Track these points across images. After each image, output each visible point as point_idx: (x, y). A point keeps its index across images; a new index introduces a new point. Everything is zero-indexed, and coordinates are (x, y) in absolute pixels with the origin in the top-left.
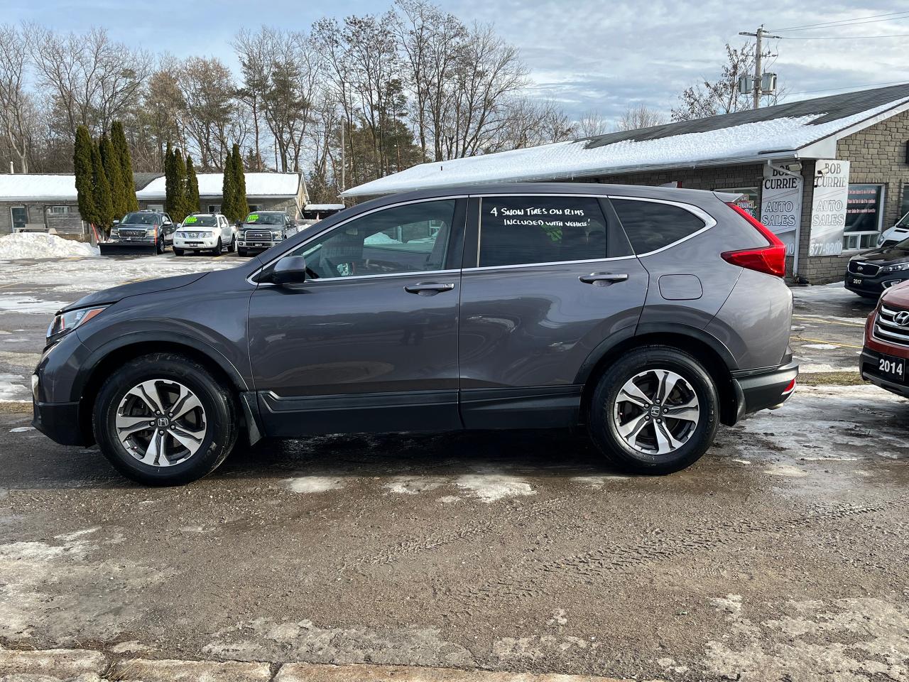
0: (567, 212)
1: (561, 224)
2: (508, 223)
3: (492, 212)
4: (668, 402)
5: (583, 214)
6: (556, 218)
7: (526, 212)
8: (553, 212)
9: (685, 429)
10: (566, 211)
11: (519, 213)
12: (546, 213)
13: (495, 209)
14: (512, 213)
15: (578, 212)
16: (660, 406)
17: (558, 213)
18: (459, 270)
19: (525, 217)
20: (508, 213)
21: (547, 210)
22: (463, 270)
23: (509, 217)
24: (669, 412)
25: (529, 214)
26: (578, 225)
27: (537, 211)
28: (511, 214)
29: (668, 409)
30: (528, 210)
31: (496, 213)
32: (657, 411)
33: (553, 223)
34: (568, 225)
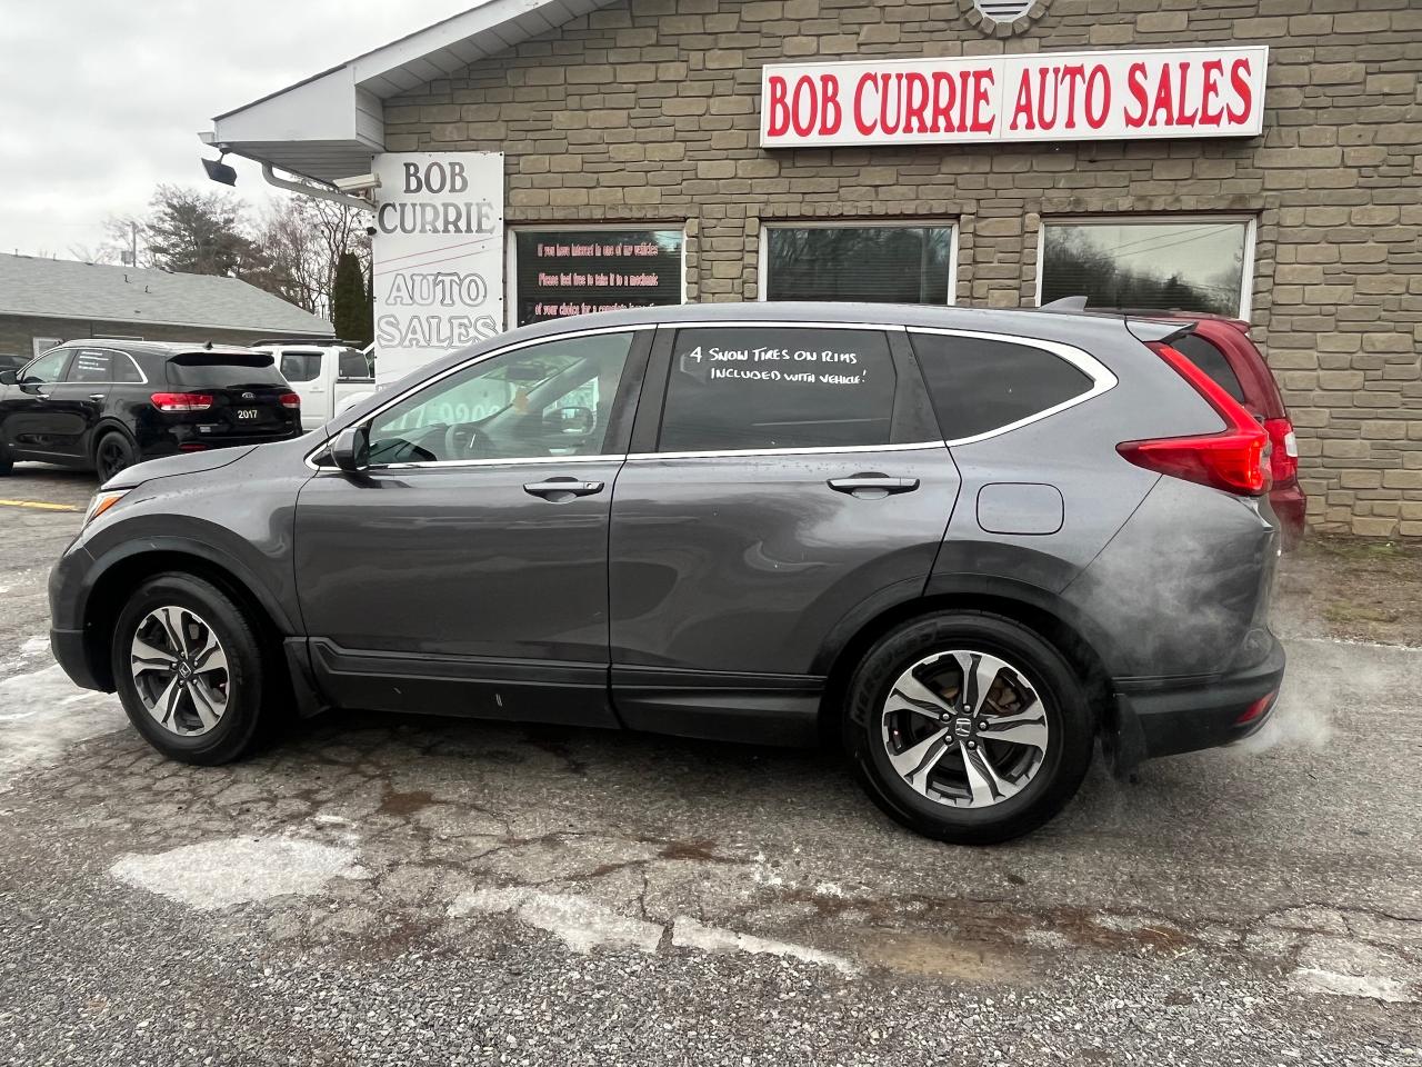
0: (826, 356)
1: (812, 379)
2: (718, 374)
3: (692, 355)
4: (986, 709)
5: (855, 361)
6: (804, 367)
7: (751, 355)
8: (800, 355)
9: (1026, 760)
10: (824, 354)
11: (739, 356)
12: (788, 357)
13: (699, 349)
14: (727, 356)
15: (845, 357)
16: (971, 718)
17: (809, 358)
18: (622, 457)
19: (751, 364)
20: (719, 357)
21: (791, 353)
22: (630, 456)
23: (721, 365)
24: (988, 727)
25: (756, 359)
26: (844, 380)
27: (771, 355)
28: (725, 359)
29: (987, 723)
30: (757, 352)
31: (699, 356)
32: (965, 727)
33: (797, 377)
34: (825, 381)
